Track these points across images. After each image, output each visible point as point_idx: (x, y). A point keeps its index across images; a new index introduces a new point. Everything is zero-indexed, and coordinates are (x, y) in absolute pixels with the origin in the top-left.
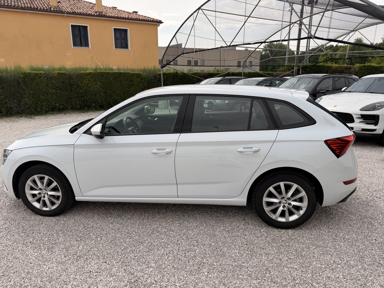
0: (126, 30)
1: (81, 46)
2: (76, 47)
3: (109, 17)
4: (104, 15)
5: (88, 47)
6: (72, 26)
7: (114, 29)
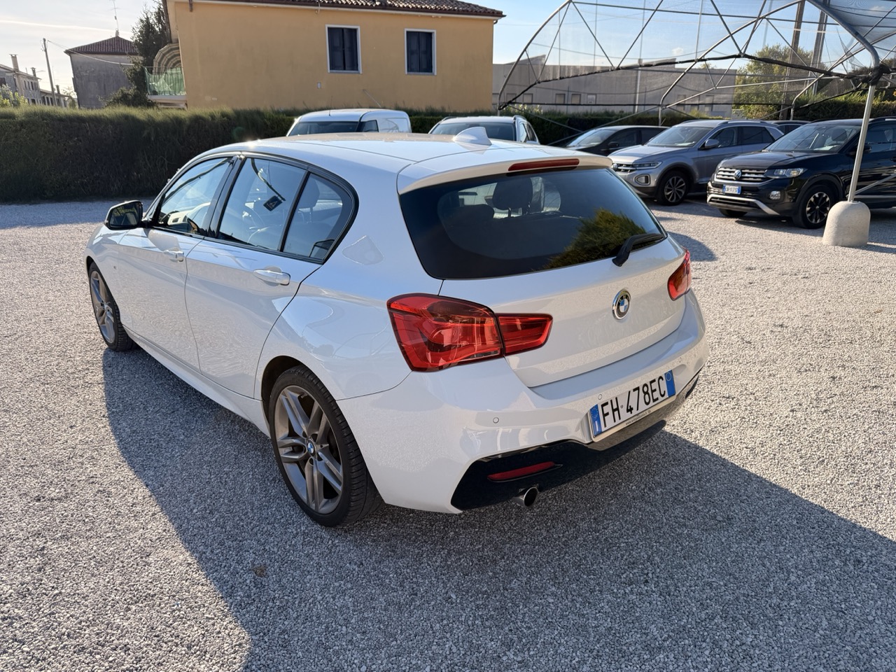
0: (430, 35)
1: (345, 69)
2: (334, 71)
3: (399, 8)
4: (390, 5)
5: (357, 70)
6: (330, 29)
7: (408, 32)
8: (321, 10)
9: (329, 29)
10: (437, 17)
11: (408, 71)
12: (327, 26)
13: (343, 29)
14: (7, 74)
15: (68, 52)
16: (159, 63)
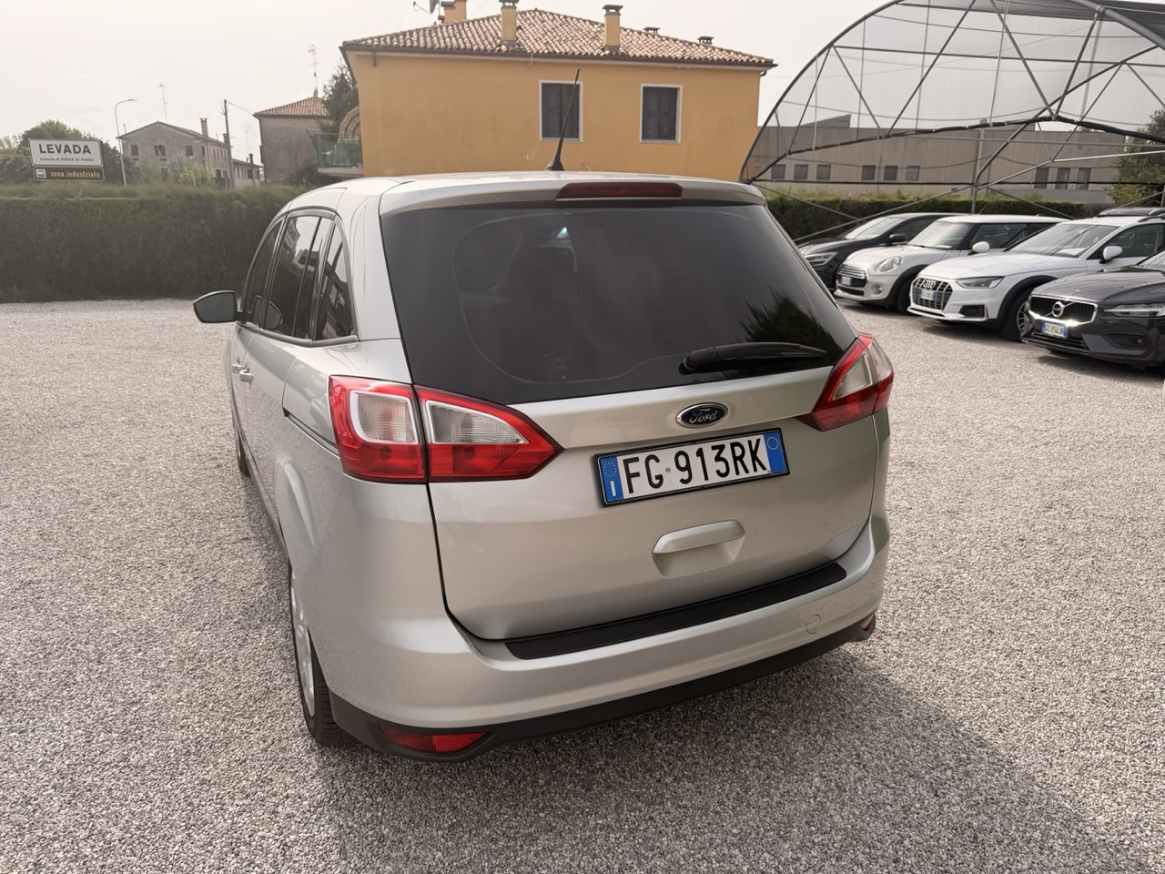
0: (675, 91)
1: (561, 136)
3: (635, 58)
4: (623, 54)
5: (577, 136)
6: (545, 86)
7: (645, 88)
8: (534, 62)
9: (543, 85)
10: (684, 69)
11: (643, 138)
12: (541, 82)
13: (561, 85)
14: (195, 141)
15: (256, 115)
16: (346, 129)
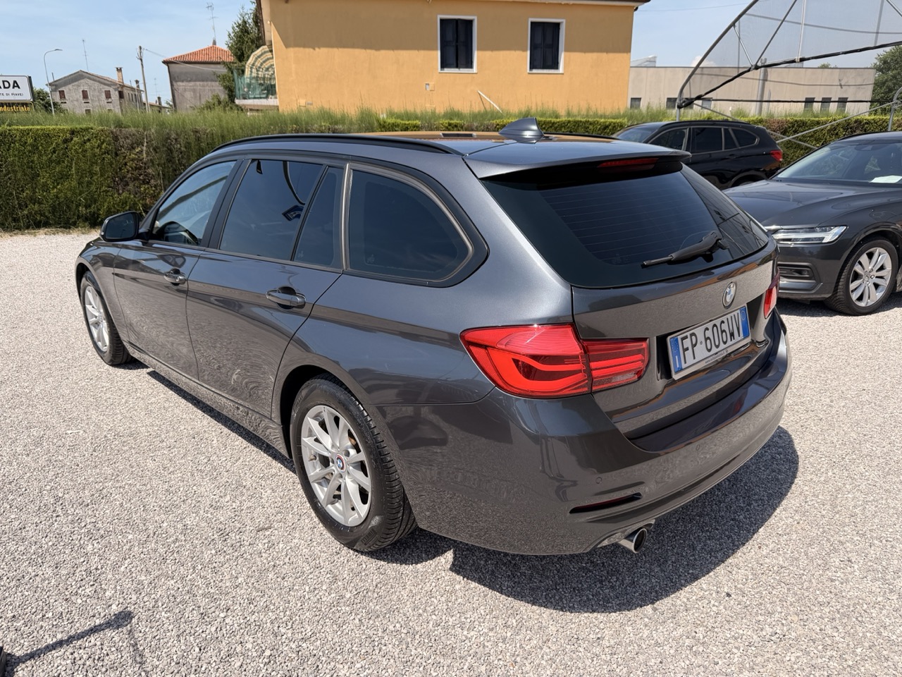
0: (557, 25)
1: (457, 67)
2: (445, 70)
6: (442, 21)
7: (532, 23)
10: (567, 4)
11: (530, 68)
12: (440, 17)
13: (457, 21)
14: (112, 87)
16: (252, 67)
